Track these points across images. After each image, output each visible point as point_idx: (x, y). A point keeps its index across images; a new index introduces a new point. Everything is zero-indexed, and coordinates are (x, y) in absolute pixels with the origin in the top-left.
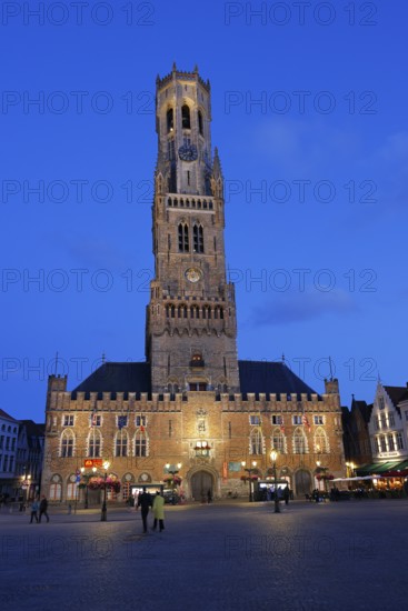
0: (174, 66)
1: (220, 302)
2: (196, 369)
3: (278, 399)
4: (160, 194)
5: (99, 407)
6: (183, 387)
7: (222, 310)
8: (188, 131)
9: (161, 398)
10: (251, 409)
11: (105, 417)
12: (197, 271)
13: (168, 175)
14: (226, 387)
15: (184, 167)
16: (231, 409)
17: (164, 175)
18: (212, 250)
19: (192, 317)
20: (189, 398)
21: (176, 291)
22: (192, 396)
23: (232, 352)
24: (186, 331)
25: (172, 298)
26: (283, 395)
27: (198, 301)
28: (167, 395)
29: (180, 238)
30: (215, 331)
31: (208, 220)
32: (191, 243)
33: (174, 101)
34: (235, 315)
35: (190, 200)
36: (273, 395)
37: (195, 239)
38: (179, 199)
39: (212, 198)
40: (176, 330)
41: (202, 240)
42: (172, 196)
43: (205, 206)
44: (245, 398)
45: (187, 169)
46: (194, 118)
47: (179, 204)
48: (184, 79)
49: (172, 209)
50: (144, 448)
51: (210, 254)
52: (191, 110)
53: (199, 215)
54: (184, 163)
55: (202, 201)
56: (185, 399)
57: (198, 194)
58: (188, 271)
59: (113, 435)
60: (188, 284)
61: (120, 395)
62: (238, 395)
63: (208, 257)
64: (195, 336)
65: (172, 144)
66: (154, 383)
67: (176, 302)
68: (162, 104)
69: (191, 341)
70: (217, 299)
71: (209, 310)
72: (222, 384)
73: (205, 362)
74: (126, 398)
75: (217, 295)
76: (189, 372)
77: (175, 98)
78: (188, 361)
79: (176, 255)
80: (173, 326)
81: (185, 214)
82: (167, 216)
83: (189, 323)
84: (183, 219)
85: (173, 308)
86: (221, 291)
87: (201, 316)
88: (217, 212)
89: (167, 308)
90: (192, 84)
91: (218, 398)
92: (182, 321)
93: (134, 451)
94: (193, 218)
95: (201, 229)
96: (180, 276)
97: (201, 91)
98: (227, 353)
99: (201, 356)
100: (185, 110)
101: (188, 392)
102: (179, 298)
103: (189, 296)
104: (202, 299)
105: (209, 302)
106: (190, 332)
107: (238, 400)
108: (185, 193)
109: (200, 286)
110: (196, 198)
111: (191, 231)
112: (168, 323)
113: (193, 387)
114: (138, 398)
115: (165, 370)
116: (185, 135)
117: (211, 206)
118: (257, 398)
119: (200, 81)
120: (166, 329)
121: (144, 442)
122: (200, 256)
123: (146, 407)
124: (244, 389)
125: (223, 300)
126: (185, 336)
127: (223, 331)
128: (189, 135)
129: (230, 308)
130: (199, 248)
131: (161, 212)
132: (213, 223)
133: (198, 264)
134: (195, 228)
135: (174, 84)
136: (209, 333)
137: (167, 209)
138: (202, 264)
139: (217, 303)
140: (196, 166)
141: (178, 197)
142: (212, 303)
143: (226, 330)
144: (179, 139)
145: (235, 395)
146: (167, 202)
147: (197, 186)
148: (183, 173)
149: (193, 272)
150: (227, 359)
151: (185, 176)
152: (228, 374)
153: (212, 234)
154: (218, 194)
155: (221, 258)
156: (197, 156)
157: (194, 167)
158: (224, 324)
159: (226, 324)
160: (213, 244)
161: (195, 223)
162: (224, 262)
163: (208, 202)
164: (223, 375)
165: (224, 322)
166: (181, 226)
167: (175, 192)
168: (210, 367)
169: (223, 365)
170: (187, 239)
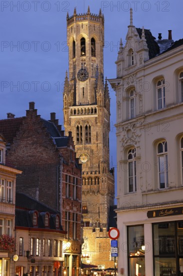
0: (75, 12)
1: (97, 175)
4: (66, 108)
7: (98, 179)
8: (84, 57)
12: (86, 155)
13: (73, 91)
14: (99, 224)
15: (81, 85)
16: (101, 236)
17: (68, 95)
18: (95, 141)
23: (103, 204)
29: (78, 134)
30: (94, 192)
31: (93, 121)
32: (83, 138)
34: (106, 181)
35: (83, 109)
37: (87, 134)
39: (96, 106)
41: (90, 134)
42: (73, 108)
43: (92, 112)
44: (108, 230)
45: (82, 87)
46: (87, 48)
47: (77, 113)
48: (81, 21)
49: (73, 117)
51: (94, 143)
52: (86, 41)
53: (88, 118)
54: (81, 82)
55: (90, 108)
57: (88, 104)
58: (81, 156)
62: (105, 229)
70: (95, 173)
71: (92, 179)
72: (98, 222)
73: (89, 210)
75: (97, 170)
81: (80, 119)
82: (69, 122)
84: (79, 122)
86: (99, 167)
87: (87, 183)
88: (99, 116)
90: (86, 23)
91: (94, 230)
94: (84, 121)
95: (90, 127)
97: (93, 24)
98: (101, 204)
99: (86, 207)
100: (83, 41)
104: (87, 173)
107: (105, 231)
108: (80, 105)
109: (87, 164)
110: (87, 107)
111: (84, 129)
116: (82, 60)
119: (91, 18)
122: (88, 145)
125: (99, 173)
127: (98, 192)
128: (85, 60)
129: (103, 177)
130: (88, 140)
131: (66, 120)
132: (96, 123)
133: (87, 151)
134: (86, 127)
135: (74, 25)
136: (91, 194)
137: (70, 117)
138: (89, 151)
139: (96, 175)
140: (88, 83)
141: (76, 108)
142: (93, 175)
143: (100, 191)
144: (78, 66)
145: (103, 228)
146: (70, 112)
147: (89, 97)
148: (80, 89)
149: (84, 157)
150: (100, 208)
151: (81, 91)
152: (100, 217)
153: (96, 130)
154: (99, 103)
155: (101, 145)
156: (88, 77)
157: (87, 84)
158: (99, 188)
159: (100, 188)
160: (96, 137)
161: (86, 124)
162: (102, 148)
163: (94, 109)
164: (98, 217)
165: (99, 186)
166: (78, 127)
167: (75, 105)
168: (91, 213)
169: (98, 211)
170: (81, 134)
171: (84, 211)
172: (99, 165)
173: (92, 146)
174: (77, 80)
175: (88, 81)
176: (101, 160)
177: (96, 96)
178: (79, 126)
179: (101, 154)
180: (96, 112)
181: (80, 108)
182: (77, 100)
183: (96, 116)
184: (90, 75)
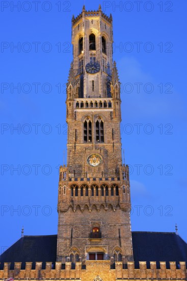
0: (84, 8)
1: (116, 182)
2: (94, 240)
3: (168, 267)
4: (70, 100)
6: (83, 257)
7: (117, 188)
8: (94, 52)
9: (63, 267)
10: (143, 276)
12: (97, 157)
13: (78, 85)
14: (120, 256)
15: (89, 78)
16: (125, 276)
17: (73, 85)
18: (110, 139)
19: (93, 195)
20: (88, 267)
21: (80, 174)
22: (90, 264)
23: (126, 224)
24: (87, 207)
25: (76, 180)
26: (172, 264)
27: (98, 182)
28: (68, 264)
29: (85, 132)
30: (111, 206)
31: (107, 116)
32: (94, 135)
33: (83, 32)
34: (129, 192)
35: (93, 102)
36: (163, 263)
37: (97, 132)
38: (84, 102)
39: (110, 99)
40: (79, 207)
41: (102, 132)
42: (79, 100)
43: (105, 106)
44: (137, 266)
45: (92, 79)
46: (98, 42)
47: (85, 105)
48: (91, 16)
49: (79, 110)
51: (109, 142)
52: (96, 37)
53: (100, 113)
54: (90, 75)
55: (103, 102)
56: (84, 267)
57: (100, 97)
58: (90, 157)
60: (90, 168)
61: (29, 264)
62: (131, 263)
63: (107, 145)
64: (94, 211)
65: (81, 63)
66: (59, 254)
67: (79, 183)
68: (75, 35)
69: (91, 215)
70: (113, 179)
71: (107, 188)
72: (118, 254)
73: (102, 233)
74: (33, 267)
75: (114, 176)
76: (88, 243)
77: (83, 30)
78: (88, 233)
79: (81, 145)
80: (76, 203)
81: (89, 113)
82: (74, 116)
83: (89, 200)
84: (87, 117)
85: (77, 188)
86: (117, 172)
87: (99, 193)
88: (115, 109)
89: (72, 189)
90: (97, 19)
91: (113, 267)
92: (84, 199)
94: (95, 116)
95: (102, 123)
96: (84, 162)
97: (104, 23)
98: (122, 225)
99: (99, 228)
100: (92, 37)
101: (87, 261)
102: (82, 180)
103: (90, 178)
104: (101, 179)
105: (106, 182)
106: (90, 208)
107: (131, 268)
108: (89, 97)
109: (99, 169)
110: (98, 100)
111: (94, 125)
112: (72, 201)
113: (92, 256)
115: (68, 242)
116: (92, 55)
117: (110, 106)
118: (148, 266)
119: (103, 16)
120: (70, 206)
122: (101, 145)
123: (50, 276)
124: (137, 258)
125: (119, 179)
126: (86, 212)
127: (118, 206)
128: (95, 55)
130: (100, 139)
132: (112, 118)
133: (99, 151)
134: (98, 123)
135: (83, 20)
136: (106, 208)
137: (75, 111)
138: (102, 151)
139: (114, 182)
140: (99, 76)
141: (84, 100)
142: (109, 183)
143: (121, 205)
144: (87, 58)
145: (128, 263)
146: (75, 105)
147: (100, 91)
148: (89, 82)
149: (94, 158)
150: (121, 231)
151: (90, 84)
152: (122, 244)
154: (115, 96)
155: (119, 145)
156: (99, 69)
157: (97, 77)
158: (119, 200)
159: (121, 200)
160: (111, 134)
161: (97, 119)
162: (120, 149)
163: (107, 102)
164: (118, 245)
165: (119, 198)
166: (86, 122)
167: (81, 96)
168: (107, 238)
169: (118, 236)
170: (91, 131)
171: (96, 235)
172: (116, 170)
174: (86, 73)
175: (99, 74)
176: (120, 163)
178: (88, 121)
179: (119, 156)
181: (89, 100)
182: (85, 93)
183: (112, 110)
184: (102, 68)
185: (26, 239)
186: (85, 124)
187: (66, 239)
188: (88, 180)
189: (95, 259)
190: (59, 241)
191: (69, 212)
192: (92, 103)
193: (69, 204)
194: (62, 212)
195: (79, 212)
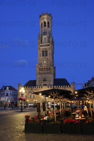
0: (42, 13)
1: (50, 67)
2: (44, 81)
4: (39, 44)
5: (27, 89)
6: (42, 85)
7: (50, 69)
8: (45, 28)
9: (37, 87)
11: (28, 91)
12: (45, 60)
13: (41, 39)
14: (50, 85)
17: (39, 40)
18: (49, 55)
19: (44, 71)
21: (41, 65)
24: (43, 74)
26: (62, 86)
27: (45, 67)
28: (38, 87)
30: (48, 73)
31: (48, 49)
36: (60, 86)
37: (46, 53)
39: (49, 43)
40: (41, 74)
42: (41, 44)
44: (54, 87)
45: (44, 37)
48: (44, 16)
49: (41, 47)
50: (34, 97)
54: (44, 36)
56: (42, 87)
57: (47, 43)
59: (29, 95)
60: (44, 63)
62: (52, 86)
64: (44, 75)
66: (37, 85)
67: (41, 68)
68: (40, 22)
69: (44, 76)
70: (49, 66)
74: (31, 88)
77: (42, 20)
79: (42, 57)
82: (40, 49)
84: (43, 49)
89: (39, 69)
90: (46, 16)
91: (48, 87)
92: (42, 72)
93: (33, 97)
94: (45, 49)
95: (47, 51)
96: (42, 62)
98: (51, 78)
99: (46, 79)
100: (45, 22)
101: (43, 86)
102: (42, 67)
109: (46, 64)
112: (39, 72)
113: (44, 85)
114: (33, 87)
115: (38, 82)
118: (56, 87)
119: (48, 15)
121: (34, 96)
122: (46, 57)
123: (35, 89)
124: (54, 85)
126: (43, 75)
127: (50, 73)
129: (52, 68)
130: (46, 55)
131: (39, 48)
132: (49, 49)
134: (46, 51)
135: (42, 17)
138: (47, 59)
141: (42, 44)
142: (48, 67)
144: (43, 30)
146: (40, 46)
147: (47, 41)
151: (44, 39)
153: (49, 52)
154: (50, 42)
155: (51, 57)
161: (46, 50)
162: (51, 58)
164: (50, 82)
165: (50, 71)
167: (42, 43)
168: (47, 81)
169: (50, 80)
170: (44, 53)
171: (45, 80)
172: (50, 64)
173: (48, 57)
174: (43, 35)
175: (46, 35)
176: (51, 62)
177: (49, 40)
179: (51, 60)
180: (49, 45)
181: (44, 44)
182: (43, 42)
183: (49, 47)
184: (47, 33)
185: (30, 81)
186: (43, 51)
187: (38, 81)
188: (43, 67)
189: (44, 86)
190: (37, 82)
191: (39, 75)
192: (44, 45)
193: (39, 73)
194: (37, 75)
195: (41, 75)
